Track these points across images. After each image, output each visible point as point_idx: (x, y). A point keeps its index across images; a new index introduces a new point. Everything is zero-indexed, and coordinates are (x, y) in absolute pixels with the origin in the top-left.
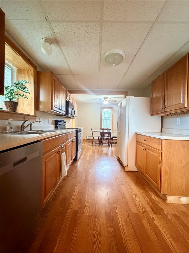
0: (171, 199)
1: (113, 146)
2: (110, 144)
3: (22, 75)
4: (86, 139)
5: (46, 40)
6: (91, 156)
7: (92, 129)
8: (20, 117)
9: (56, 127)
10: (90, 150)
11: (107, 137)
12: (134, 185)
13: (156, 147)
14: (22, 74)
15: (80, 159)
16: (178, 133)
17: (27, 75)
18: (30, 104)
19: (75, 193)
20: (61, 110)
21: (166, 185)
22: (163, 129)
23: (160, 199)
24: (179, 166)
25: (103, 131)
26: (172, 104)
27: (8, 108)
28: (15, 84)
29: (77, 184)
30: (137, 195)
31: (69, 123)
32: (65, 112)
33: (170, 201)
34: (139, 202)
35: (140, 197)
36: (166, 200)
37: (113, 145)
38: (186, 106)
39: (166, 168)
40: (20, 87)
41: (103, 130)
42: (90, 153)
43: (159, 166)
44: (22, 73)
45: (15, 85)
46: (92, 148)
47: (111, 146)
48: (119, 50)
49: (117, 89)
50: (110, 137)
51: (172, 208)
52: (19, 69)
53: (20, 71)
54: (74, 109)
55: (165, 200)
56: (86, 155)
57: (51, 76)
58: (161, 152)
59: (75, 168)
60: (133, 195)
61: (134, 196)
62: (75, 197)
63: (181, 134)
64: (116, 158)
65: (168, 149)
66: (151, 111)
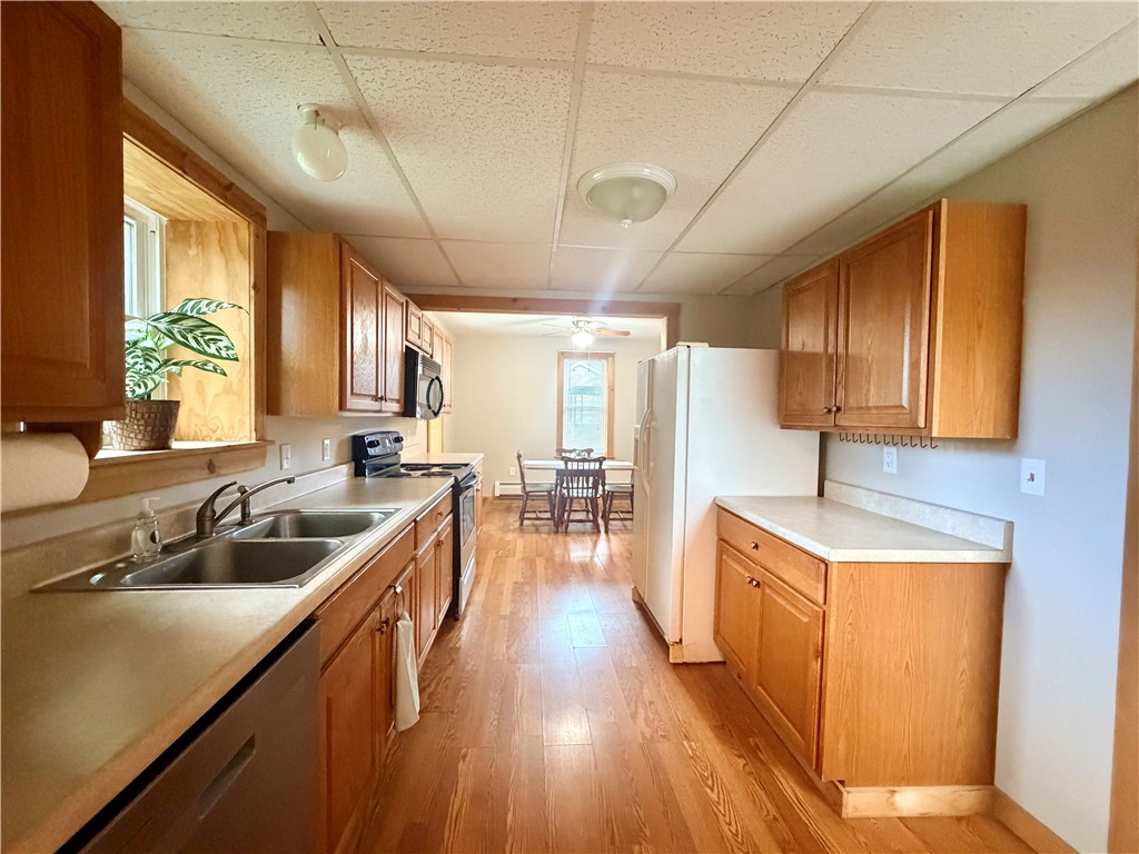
0: (860, 801)
1: (615, 533)
2: (601, 522)
3: (192, 252)
4: (490, 495)
5: (317, 113)
6: (518, 588)
7: (519, 457)
8: (190, 468)
9: (359, 472)
10: (514, 556)
11: (588, 488)
12: (710, 735)
13: (802, 586)
14: (190, 247)
15: (471, 609)
16: (885, 512)
17: (219, 249)
18: (235, 387)
19: (459, 801)
20: (381, 398)
21: (841, 746)
22: (827, 484)
23: (816, 800)
24: (892, 665)
25: (570, 468)
26: (867, 401)
27: (132, 435)
28: (167, 319)
29: (463, 751)
30: (726, 789)
31: (414, 433)
32: (398, 401)
33: (856, 809)
34: (733, 823)
35: (739, 797)
36: (841, 805)
37: (614, 525)
38: (922, 424)
39: (840, 677)
40: (189, 336)
41: (570, 463)
42: (512, 574)
43: (816, 665)
44: (193, 240)
45: (163, 325)
46: (520, 543)
47: (606, 532)
48: (648, 168)
49: (635, 292)
50: (600, 492)
51: (862, 839)
52: (175, 223)
53: (180, 230)
54: (437, 378)
55: (835, 805)
56: (498, 582)
57: (338, 253)
58: (824, 612)
59: (453, 661)
60: (709, 791)
61: (714, 796)
62: (461, 823)
63: (898, 517)
64: (629, 594)
65: (851, 598)
66: (779, 412)
